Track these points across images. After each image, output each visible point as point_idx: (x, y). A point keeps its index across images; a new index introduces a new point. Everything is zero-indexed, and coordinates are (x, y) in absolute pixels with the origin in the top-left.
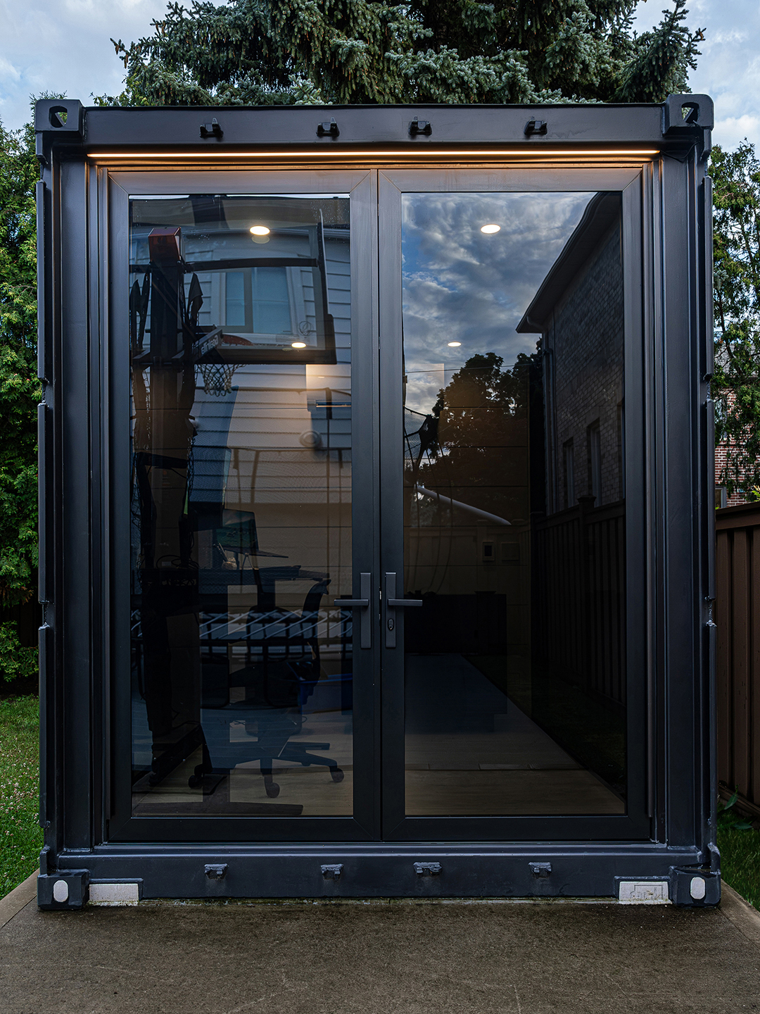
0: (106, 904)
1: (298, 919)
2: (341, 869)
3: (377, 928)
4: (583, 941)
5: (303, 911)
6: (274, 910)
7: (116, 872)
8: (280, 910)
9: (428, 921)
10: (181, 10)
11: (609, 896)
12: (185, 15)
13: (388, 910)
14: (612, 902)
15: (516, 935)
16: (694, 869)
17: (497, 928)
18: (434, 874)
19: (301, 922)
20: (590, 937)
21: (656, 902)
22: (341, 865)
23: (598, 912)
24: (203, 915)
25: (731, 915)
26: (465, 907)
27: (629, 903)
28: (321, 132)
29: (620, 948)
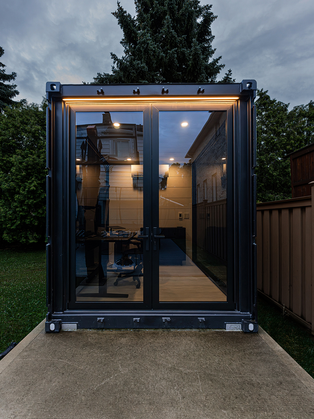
0: (67, 330)
1: (126, 337)
2: (140, 320)
3: (150, 341)
4: (217, 348)
5: (127, 333)
6: (119, 333)
7: (70, 320)
8: (120, 333)
9: (167, 338)
10: (101, 75)
11: (223, 329)
12: (102, 76)
13: (154, 333)
14: (224, 331)
15: (195, 345)
16: (249, 320)
17: (189, 342)
18: (168, 322)
19: (127, 338)
20: (219, 347)
21: (238, 331)
22: (139, 318)
23: (220, 335)
24: (96, 335)
25: (262, 336)
26: (178, 332)
27: (229, 331)
28: (134, 92)
29: (230, 352)
